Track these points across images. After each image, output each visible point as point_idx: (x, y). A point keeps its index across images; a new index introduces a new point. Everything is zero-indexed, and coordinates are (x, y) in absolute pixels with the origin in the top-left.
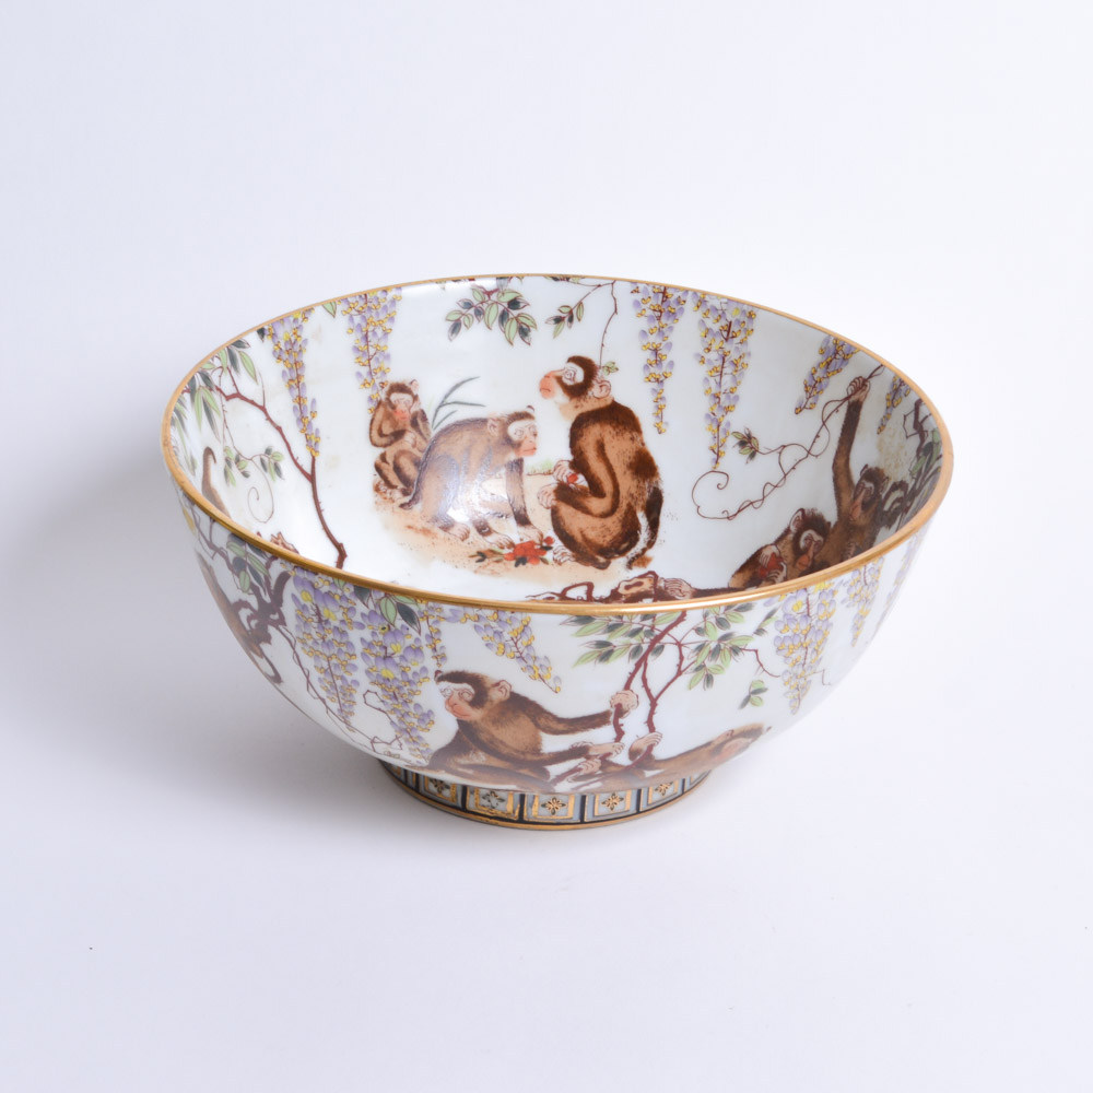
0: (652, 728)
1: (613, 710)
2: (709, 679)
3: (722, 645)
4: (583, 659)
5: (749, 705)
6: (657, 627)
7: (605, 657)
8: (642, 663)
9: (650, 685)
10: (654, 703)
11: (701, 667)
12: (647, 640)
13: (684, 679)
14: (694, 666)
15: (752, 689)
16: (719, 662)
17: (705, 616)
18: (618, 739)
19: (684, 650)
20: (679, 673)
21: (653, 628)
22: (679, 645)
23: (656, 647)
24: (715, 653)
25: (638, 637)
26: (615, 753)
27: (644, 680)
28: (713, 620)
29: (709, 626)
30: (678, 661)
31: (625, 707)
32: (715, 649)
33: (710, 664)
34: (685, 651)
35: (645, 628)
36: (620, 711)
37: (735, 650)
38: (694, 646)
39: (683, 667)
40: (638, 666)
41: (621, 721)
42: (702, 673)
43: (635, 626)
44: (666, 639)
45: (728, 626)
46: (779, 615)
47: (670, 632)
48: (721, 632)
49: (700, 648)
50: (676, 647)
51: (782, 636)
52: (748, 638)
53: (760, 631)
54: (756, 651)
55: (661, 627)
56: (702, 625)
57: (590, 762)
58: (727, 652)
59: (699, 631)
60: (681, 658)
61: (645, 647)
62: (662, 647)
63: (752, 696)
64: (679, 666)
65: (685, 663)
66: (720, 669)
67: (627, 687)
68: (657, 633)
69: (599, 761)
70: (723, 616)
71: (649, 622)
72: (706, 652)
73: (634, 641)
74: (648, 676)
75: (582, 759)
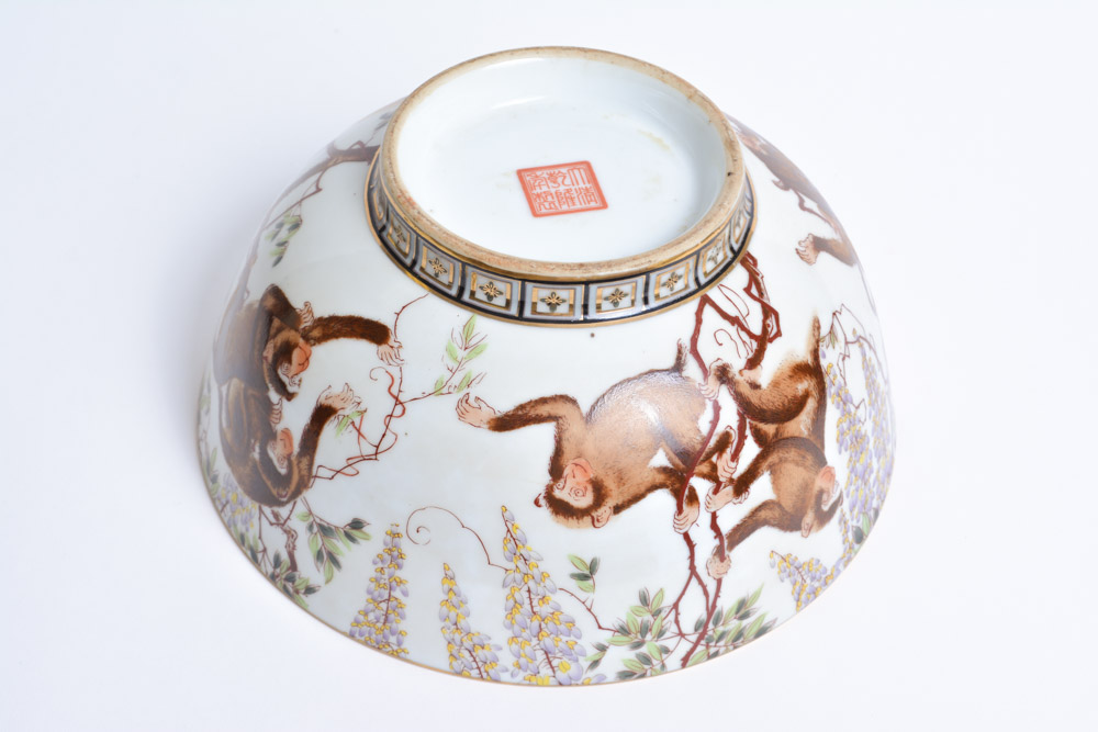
0: (686, 536)
1: (727, 553)
2: (644, 600)
3: (639, 636)
4: (756, 595)
5: (588, 563)
6: (704, 648)
7: (742, 604)
8: (711, 609)
9: (700, 589)
10: (692, 568)
11: (656, 614)
12: (710, 633)
13: (669, 600)
14: (663, 615)
15: (590, 582)
16: (639, 620)
17: (663, 666)
18: (714, 516)
19: (677, 631)
20: (676, 606)
21: (708, 646)
22: (681, 635)
23: (702, 627)
24: (645, 629)
25: (718, 633)
26: (710, 494)
27: (706, 593)
28: (655, 662)
29: (656, 655)
30: (680, 618)
31: (717, 559)
32: (646, 633)
33: (648, 617)
34: (674, 628)
35: (713, 644)
36: (720, 553)
37: (623, 631)
38: (667, 634)
39: (674, 612)
40: (714, 606)
41: (717, 542)
42: (654, 607)
43: (722, 643)
44: (694, 638)
45: (638, 656)
46: (585, 664)
47: (691, 645)
48: (644, 650)
49: (661, 634)
50: (684, 631)
51: (572, 638)
52: (614, 643)
53: (602, 649)
54: (600, 627)
55: (700, 648)
56: (664, 656)
57: (728, 475)
58: (633, 629)
59: (666, 651)
60: (677, 622)
61: (711, 626)
62: (696, 630)
63: (587, 572)
64: (677, 614)
65: (672, 616)
66: (635, 611)
67: (719, 582)
68: (703, 642)
69: (721, 479)
70: (646, 667)
71: (712, 650)
72: (655, 629)
73: (720, 629)
74: (703, 598)
75: (735, 476)
